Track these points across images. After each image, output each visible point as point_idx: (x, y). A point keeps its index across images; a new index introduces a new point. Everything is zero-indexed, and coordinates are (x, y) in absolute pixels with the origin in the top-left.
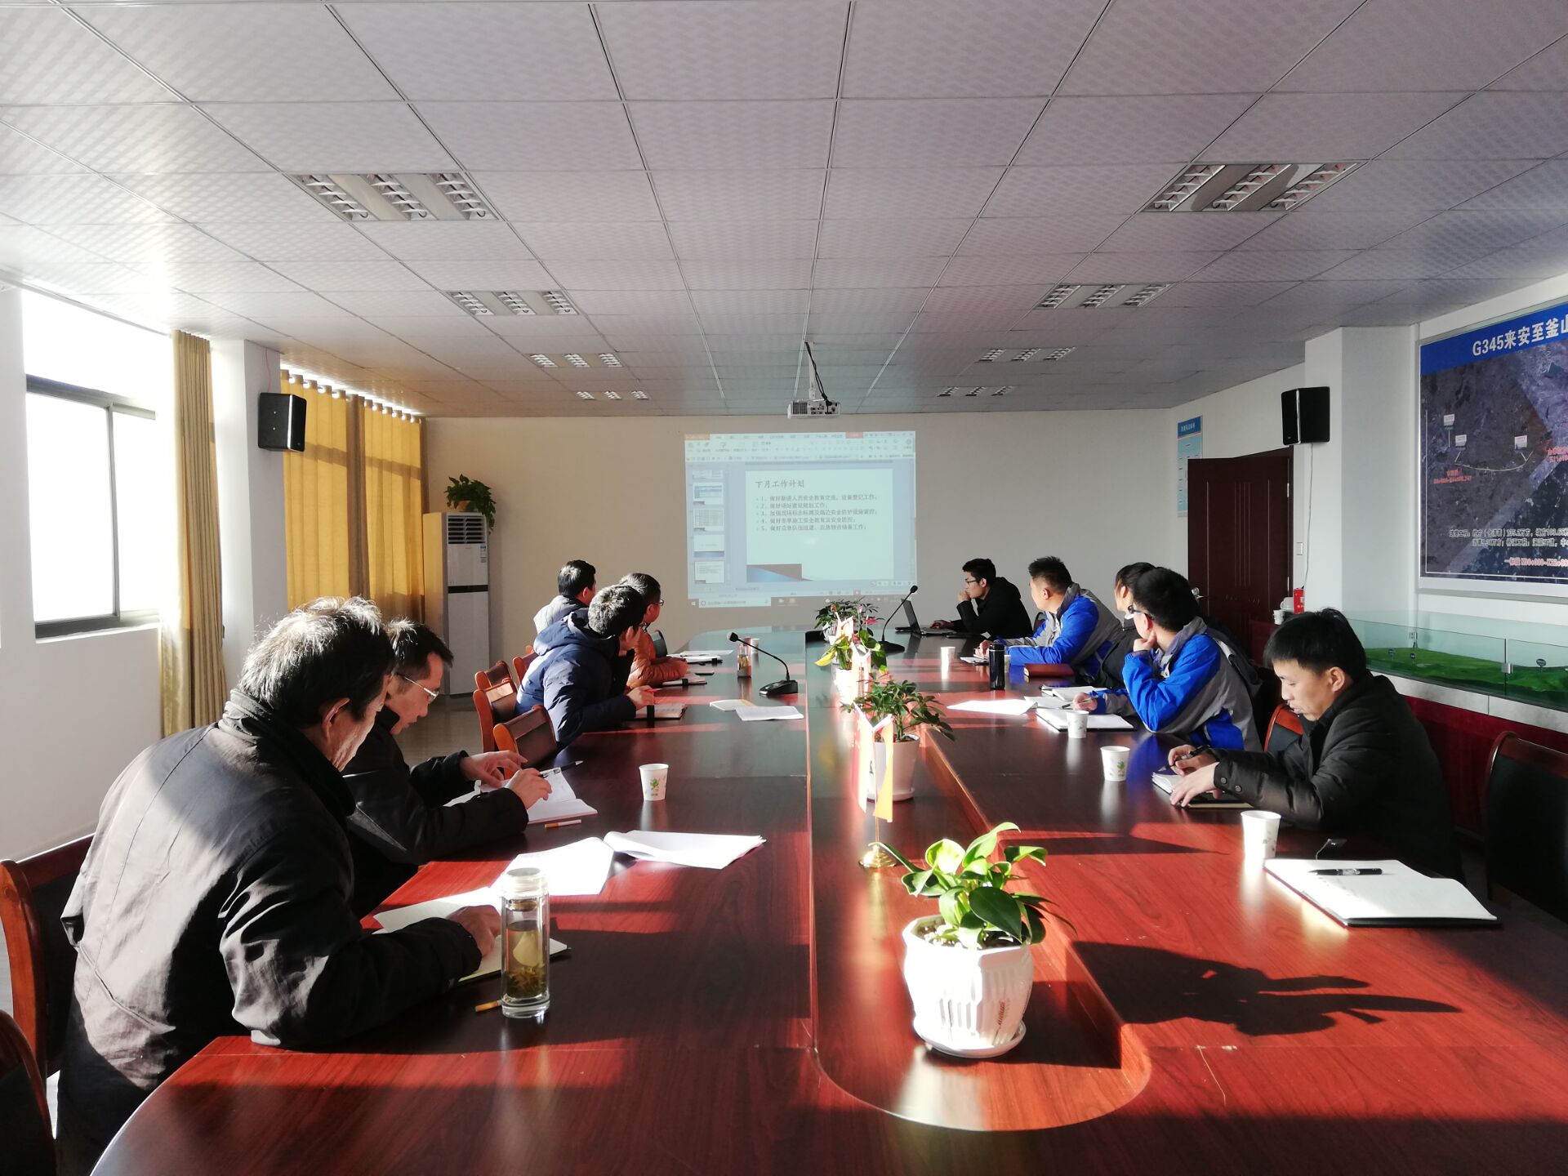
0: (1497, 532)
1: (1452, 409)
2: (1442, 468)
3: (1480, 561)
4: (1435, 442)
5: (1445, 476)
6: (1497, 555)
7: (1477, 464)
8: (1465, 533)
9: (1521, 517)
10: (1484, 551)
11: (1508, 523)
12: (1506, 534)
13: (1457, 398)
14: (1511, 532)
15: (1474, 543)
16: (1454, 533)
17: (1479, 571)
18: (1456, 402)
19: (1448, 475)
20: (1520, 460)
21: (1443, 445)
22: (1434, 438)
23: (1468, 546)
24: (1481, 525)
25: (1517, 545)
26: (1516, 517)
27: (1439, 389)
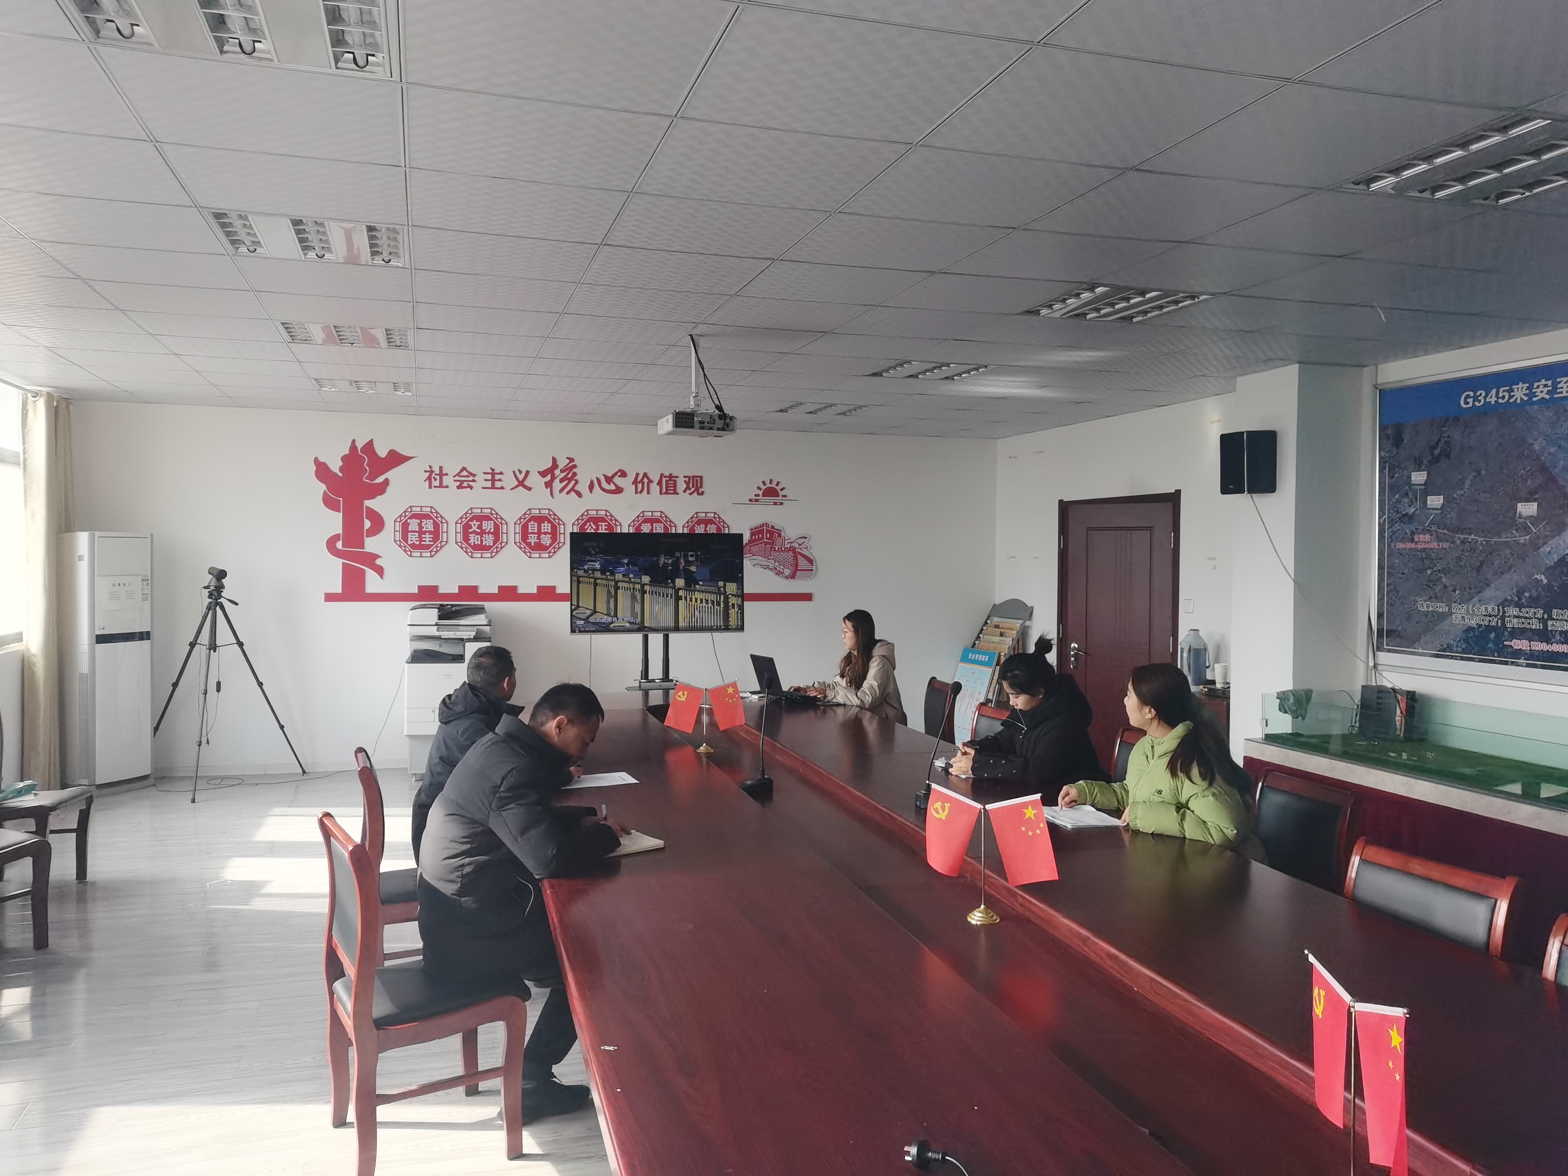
0: (1490, 609)
1: (1423, 467)
2: (1408, 531)
3: (1466, 640)
4: (1398, 501)
5: (1412, 540)
6: (1492, 635)
7: (1458, 530)
8: (1442, 608)
9: (1527, 594)
10: (1470, 629)
11: (1506, 600)
12: (1504, 612)
13: (1432, 454)
14: (1512, 611)
15: (1456, 619)
16: (1424, 606)
17: (1464, 651)
18: (1430, 458)
19: (1416, 540)
20: (1526, 529)
21: (1410, 506)
22: (1397, 496)
23: (1447, 622)
24: (1465, 600)
25: (1523, 626)
26: (1520, 594)
27: (1405, 442)
